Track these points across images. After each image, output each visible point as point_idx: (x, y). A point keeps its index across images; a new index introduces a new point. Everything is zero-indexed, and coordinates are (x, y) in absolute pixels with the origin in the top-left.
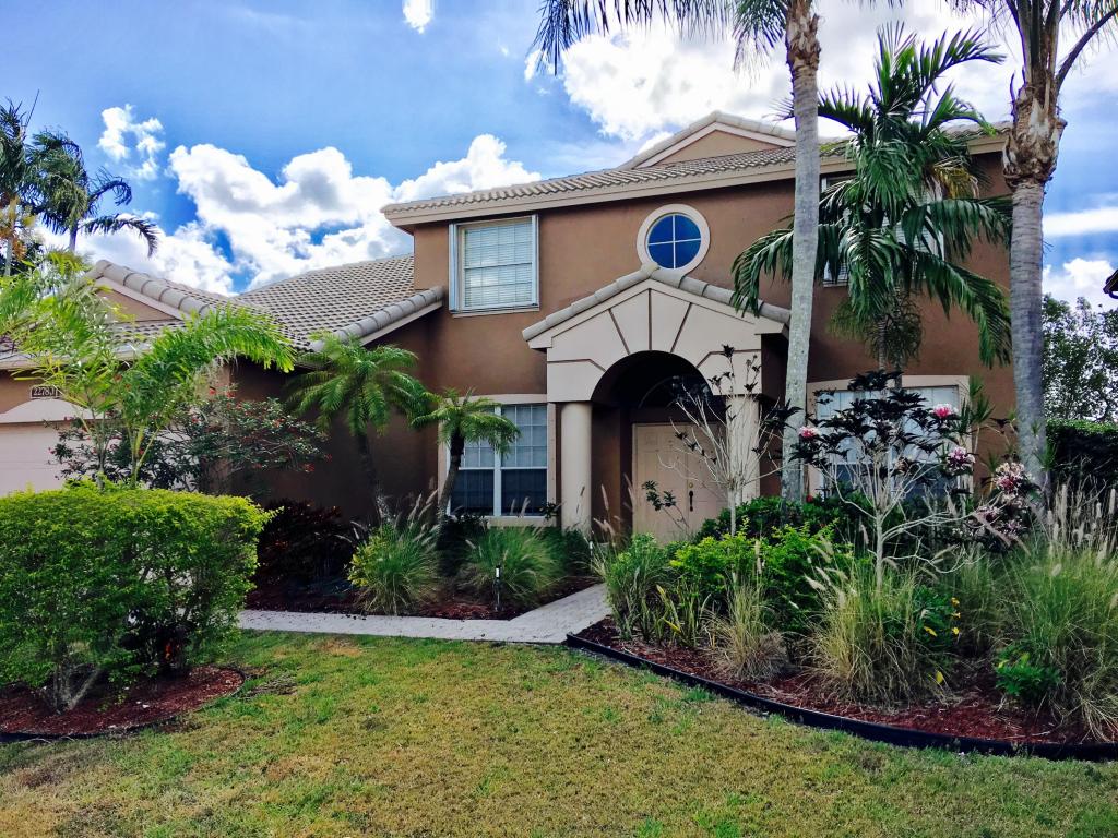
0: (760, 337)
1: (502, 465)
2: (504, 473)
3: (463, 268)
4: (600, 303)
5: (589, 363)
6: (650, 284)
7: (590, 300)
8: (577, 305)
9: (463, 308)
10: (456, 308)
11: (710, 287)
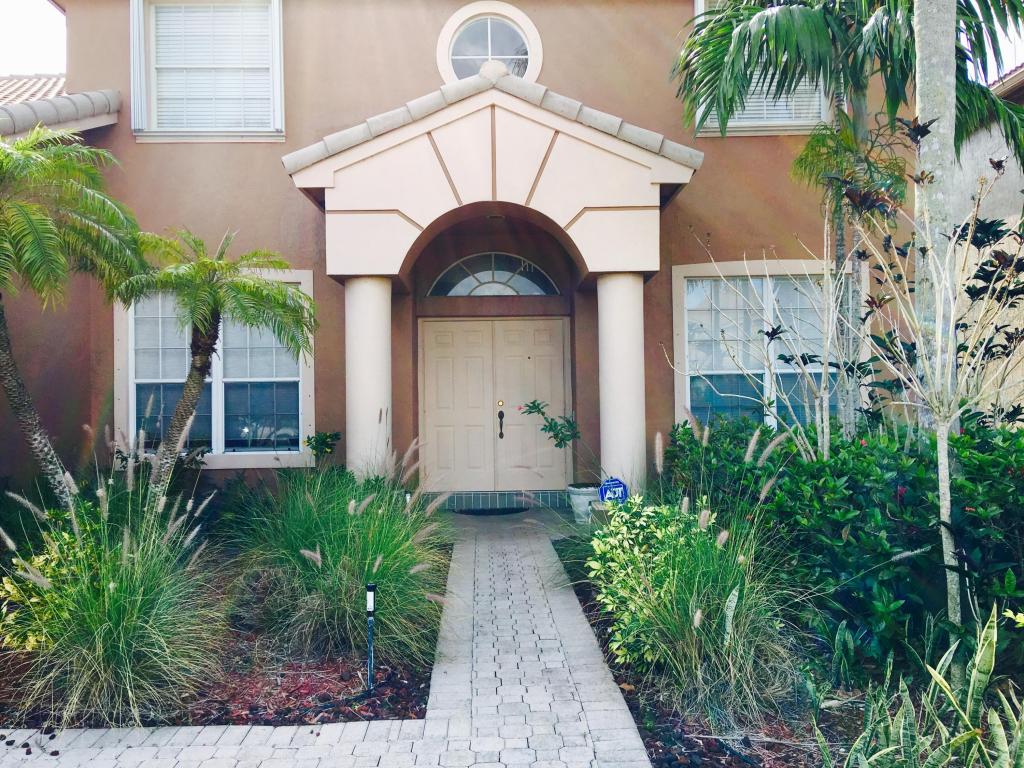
0: (658, 188)
1: (225, 377)
2: (228, 387)
3: (153, 65)
4: (415, 121)
5: (396, 215)
6: (494, 97)
7: (398, 114)
8: (378, 121)
9: (154, 127)
10: (145, 127)
11: (586, 109)
